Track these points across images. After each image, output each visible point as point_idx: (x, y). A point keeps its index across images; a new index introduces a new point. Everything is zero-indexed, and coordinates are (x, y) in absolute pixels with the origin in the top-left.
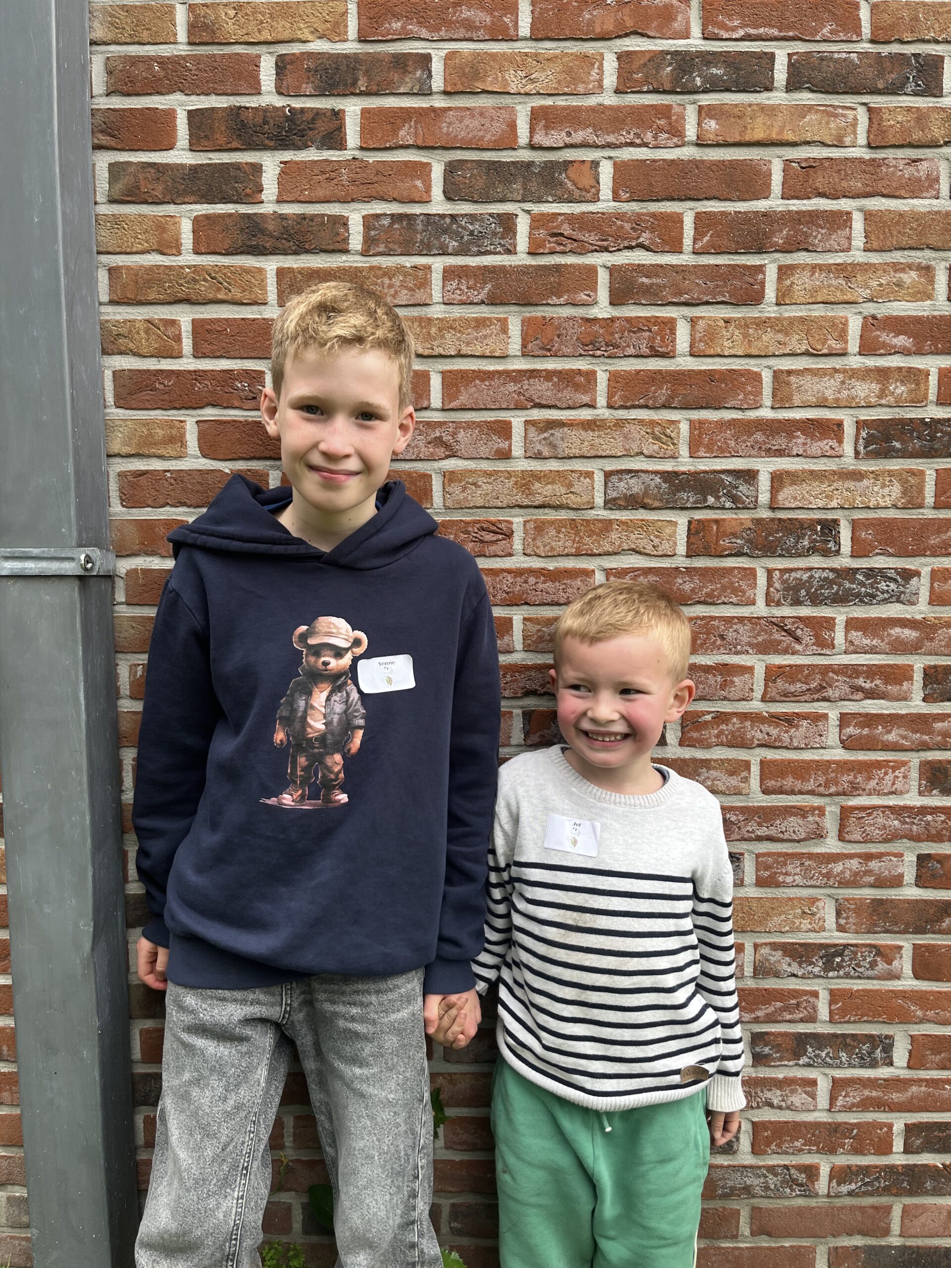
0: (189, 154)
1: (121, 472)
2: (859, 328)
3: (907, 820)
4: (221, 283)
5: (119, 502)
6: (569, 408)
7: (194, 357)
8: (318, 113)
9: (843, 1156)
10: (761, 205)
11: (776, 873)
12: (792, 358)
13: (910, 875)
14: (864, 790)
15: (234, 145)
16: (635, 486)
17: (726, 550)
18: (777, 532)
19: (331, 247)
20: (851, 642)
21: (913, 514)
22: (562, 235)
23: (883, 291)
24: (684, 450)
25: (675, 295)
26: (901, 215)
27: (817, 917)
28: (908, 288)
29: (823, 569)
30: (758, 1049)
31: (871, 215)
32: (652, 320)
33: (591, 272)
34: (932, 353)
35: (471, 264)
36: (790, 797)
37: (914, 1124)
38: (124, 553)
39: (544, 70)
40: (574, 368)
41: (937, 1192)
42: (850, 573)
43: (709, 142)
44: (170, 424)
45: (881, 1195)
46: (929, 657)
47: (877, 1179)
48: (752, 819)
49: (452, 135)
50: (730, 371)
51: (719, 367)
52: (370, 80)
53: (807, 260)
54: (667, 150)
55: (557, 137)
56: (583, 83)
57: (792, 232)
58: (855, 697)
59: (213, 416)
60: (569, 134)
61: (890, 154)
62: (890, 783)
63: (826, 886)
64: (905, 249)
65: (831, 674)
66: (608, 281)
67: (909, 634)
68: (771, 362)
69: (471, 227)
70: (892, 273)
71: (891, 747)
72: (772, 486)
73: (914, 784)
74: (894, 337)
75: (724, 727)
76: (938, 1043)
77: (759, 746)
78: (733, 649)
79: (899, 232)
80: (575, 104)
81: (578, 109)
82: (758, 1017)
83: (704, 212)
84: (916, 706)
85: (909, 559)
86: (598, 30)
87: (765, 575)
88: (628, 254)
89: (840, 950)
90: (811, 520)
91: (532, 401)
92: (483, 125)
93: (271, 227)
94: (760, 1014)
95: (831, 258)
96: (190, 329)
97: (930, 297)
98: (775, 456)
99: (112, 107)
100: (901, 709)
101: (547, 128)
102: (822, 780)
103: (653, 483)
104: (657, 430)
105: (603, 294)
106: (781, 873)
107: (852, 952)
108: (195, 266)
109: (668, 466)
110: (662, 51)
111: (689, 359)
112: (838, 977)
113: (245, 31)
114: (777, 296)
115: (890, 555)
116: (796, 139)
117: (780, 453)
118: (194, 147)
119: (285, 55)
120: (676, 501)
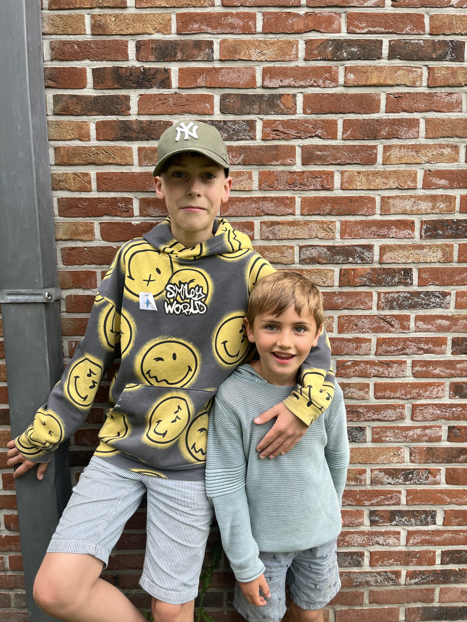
0: (93, 91)
1: (63, 248)
2: (422, 176)
3: (444, 410)
4: (110, 155)
5: (62, 262)
6: (282, 215)
7: (98, 191)
8: (157, 70)
9: (412, 566)
10: (375, 116)
11: (381, 436)
12: (390, 190)
13: (444, 435)
14: (423, 396)
15: (116, 86)
16: (314, 253)
17: (358, 283)
18: (383, 274)
20: (418, 326)
21: (448, 266)
22: (278, 130)
23: (434, 158)
24: (338, 235)
25: (333, 160)
26: (443, 121)
27: (401, 456)
28: (446, 156)
29: (405, 292)
30: (372, 518)
31: (428, 121)
32: (323, 172)
33: (293, 148)
34: (457, 188)
35: (234, 145)
36: (388, 400)
37: (446, 551)
38: (65, 287)
39: (269, 49)
40: (284, 196)
41: (456, 582)
42: (417, 294)
43: (350, 85)
44: (86, 224)
45: (430, 584)
46: (455, 334)
47: (428, 577)
48: (370, 411)
49: (224, 81)
50: (360, 197)
51: (355, 195)
52: (183, 53)
53: (398, 143)
54: (330, 89)
55: (276, 83)
56: (288, 55)
57: (390, 129)
58: (419, 353)
59: (107, 220)
60: (281, 81)
61: (438, 90)
62: (435, 393)
63: (405, 442)
64: (445, 137)
65: (408, 342)
66: (300, 153)
67: (445, 323)
68: (380, 192)
69: (233, 127)
70: (439, 149)
71: (436, 376)
72: (380, 253)
73: (447, 393)
74: (439, 180)
75: (357, 368)
76: (457, 514)
77: (374, 376)
78: (362, 331)
79: (442, 129)
80: (284, 66)
81: (286, 68)
82: (373, 503)
83: (348, 120)
84: (448, 357)
85: (446, 287)
86: (296, 29)
87: (377, 295)
88: (310, 140)
89: (412, 471)
90: (399, 268)
91: (264, 212)
92: (239, 76)
93: (135, 127)
94: (374, 502)
95: (409, 142)
96: (95, 177)
97: (456, 161)
98: (382, 238)
99: (54, 67)
100: (441, 358)
101: (271, 78)
102: (403, 392)
103: (323, 252)
104: (325, 226)
105: (298, 160)
106: (384, 436)
107: (417, 472)
108: (97, 146)
109: (330, 243)
110: (327, 39)
111: (340, 191)
112: (410, 484)
113: (120, 29)
114: (383, 160)
115: (437, 285)
116: (393, 83)
117: (384, 237)
118: (95, 87)
119: (140, 41)
120: (334, 260)
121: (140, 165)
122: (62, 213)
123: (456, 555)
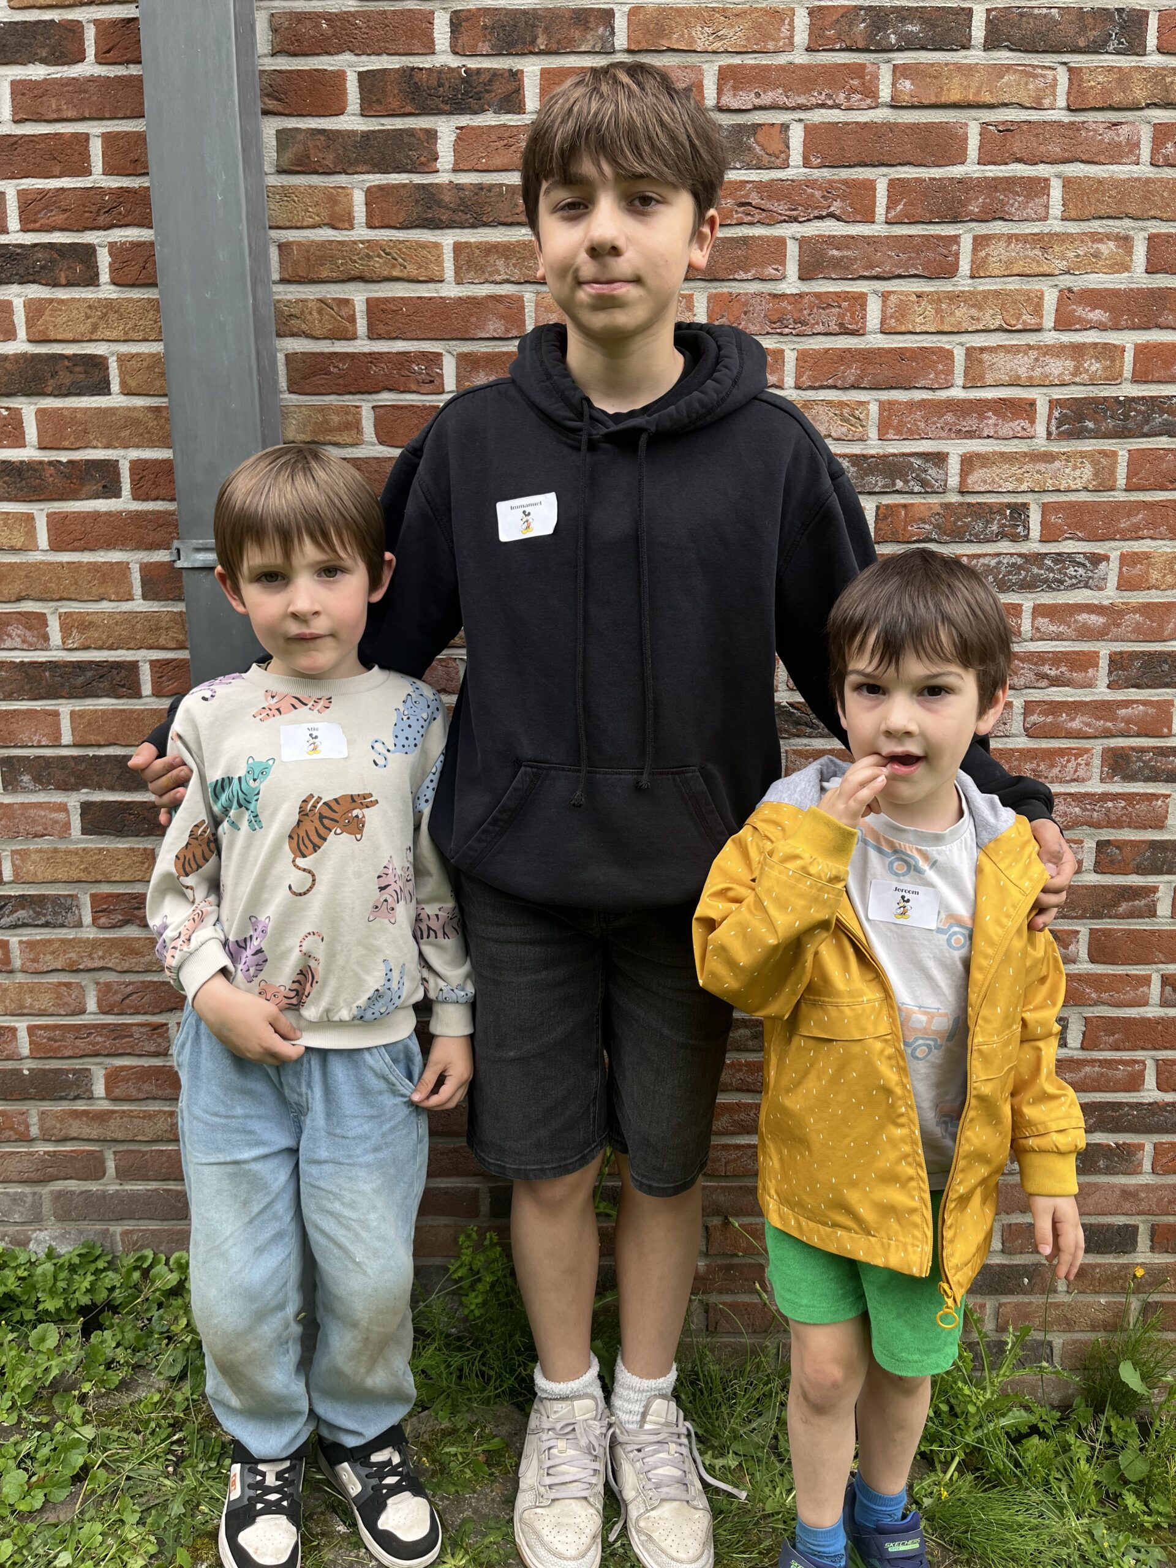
0: (360, 119)
2: (1055, 302)
3: (1088, 806)
4: (396, 260)
7: (370, 338)
8: (495, 74)
10: (956, 171)
12: (985, 334)
13: (1089, 861)
15: (408, 109)
17: (914, 536)
18: (966, 516)
19: (510, 220)
20: (1037, 628)
21: (1105, 497)
22: (749, 204)
23: (1080, 262)
24: (873, 433)
25: (866, 268)
26: (1100, 182)
28: (1106, 259)
29: (1012, 555)
31: (1069, 182)
32: (843, 296)
33: (781, 242)
34: (1128, 328)
37: (1093, 1103)
39: (733, 26)
42: (1037, 558)
43: (904, 104)
44: (345, 410)
46: (1115, 644)
50: (921, 348)
51: (910, 345)
52: (550, 38)
53: (1003, 230)
54: (860, 112)
55: (745, 99)
56: (773, 39)
57: (988, 201)
58: (1040, 685)
59: (389, 401)
60: (758, 95)
61: (1089, 117)
62: (1072, 771)
64: (1103, 218)
66: (797, 253)
67: (1096, 620)
68: (964, 338)
70: (1090, 244)
71: (1075, 735)
72: (962, 470)
73: (1096, 771)
74: (1090, 311)
76: (1111, 1025)
79: (1098, 200)
80: (764, 62)
81: (767, 68)
83: (898, 179)
84: (1101, 693)
85: (1099, 544)
88: (818, 225)
90: (1001, 504)
93: (447, 199)
95: (1028, 228)
96: (364, 308)
97: (1127, 269)
98: (965, 438)
99: (278, 68)
100: (1086, 696)
101: (735, 88)
104: (846, 411)
105: (792, 269)
108: (368, 241)
109: (857, 449)
110: (855, 6)
111: (880, 336)
114: (971, 269)
115: (1080, 539)
116: (993, 101)
117: (970, 435)
118: (366, 111)
119: (460, 11)
120: (863, 486)
121: (459, 282)
122: (295, 387)
123: (1109, 1113)
